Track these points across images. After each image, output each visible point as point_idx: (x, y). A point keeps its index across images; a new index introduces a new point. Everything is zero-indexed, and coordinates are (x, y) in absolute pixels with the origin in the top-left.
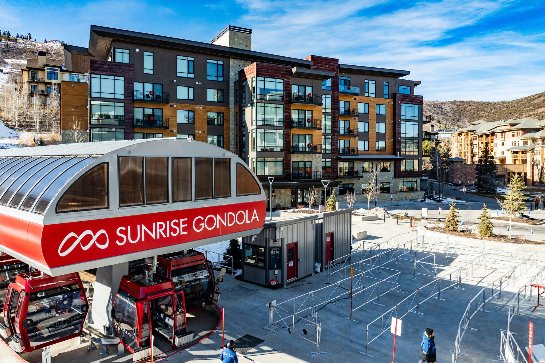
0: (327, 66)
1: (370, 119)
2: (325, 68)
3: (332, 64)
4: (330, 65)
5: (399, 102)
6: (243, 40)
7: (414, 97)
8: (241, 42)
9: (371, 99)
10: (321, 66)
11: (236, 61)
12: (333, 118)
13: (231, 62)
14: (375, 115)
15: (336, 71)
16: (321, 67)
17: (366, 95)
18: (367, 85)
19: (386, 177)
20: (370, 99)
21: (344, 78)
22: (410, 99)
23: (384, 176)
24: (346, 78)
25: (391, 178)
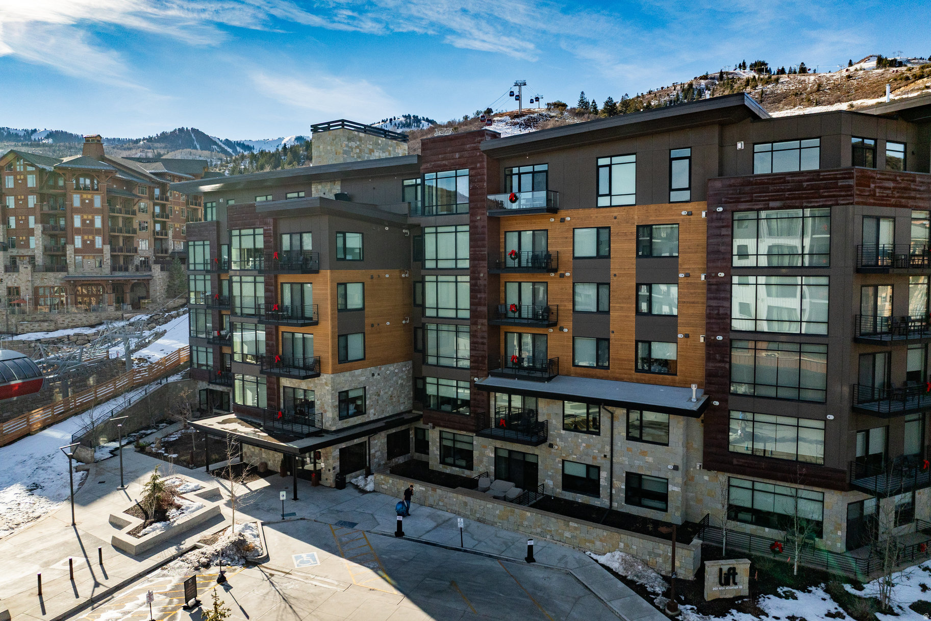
0: (457, 155)
1: (612, 272)
2: (452, 161)
3: (468, 146)
4: (464, 150)
5: (720, 209)
6: (331, 145)
7: (801, 182)
8: (329, 148)
9: (615, 212)
10: (443, 159)
11: (320, 187)
12: (473, 282)
13: (313, 189)
14: (634, 261)
15: (480, 162)
16: (444, 162)
17: (603, 201)
18: (604, 172)
19: (650, 459)
20: (615, 214)
21: (530, 169)
22: (778, 191)
23: (644, 453)
24: (537, 168)
25: (670, 467)
